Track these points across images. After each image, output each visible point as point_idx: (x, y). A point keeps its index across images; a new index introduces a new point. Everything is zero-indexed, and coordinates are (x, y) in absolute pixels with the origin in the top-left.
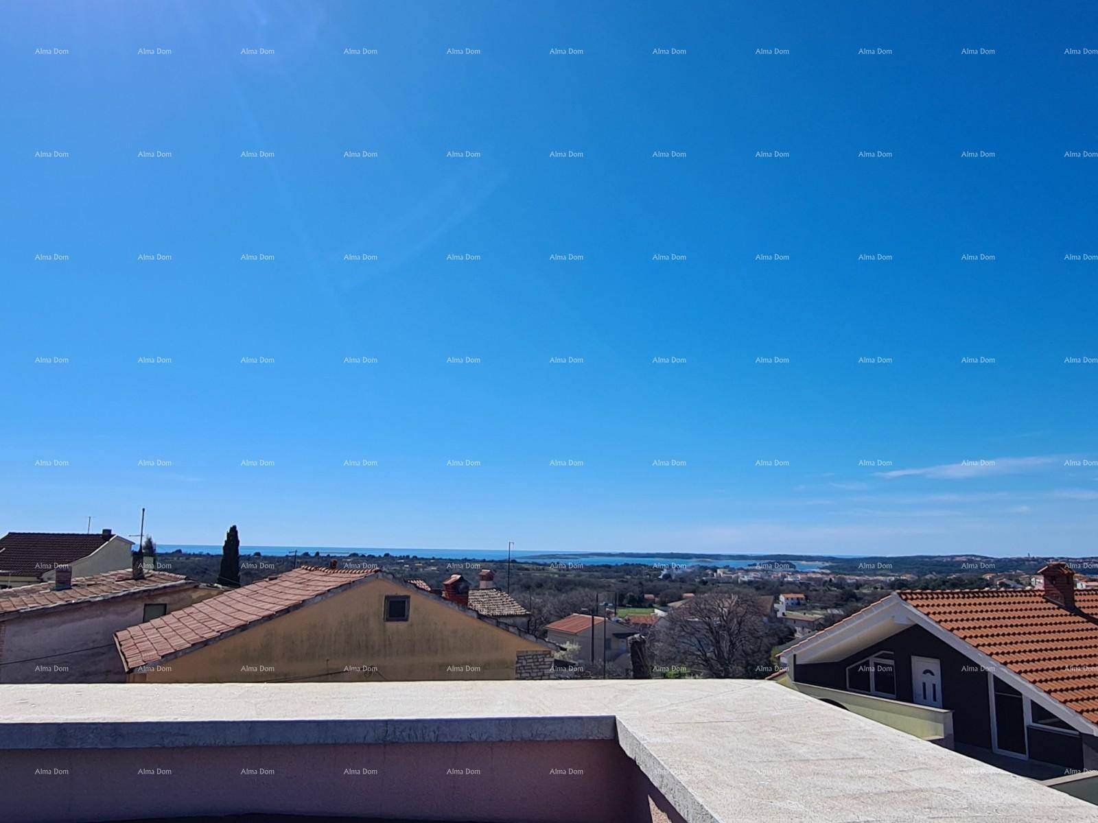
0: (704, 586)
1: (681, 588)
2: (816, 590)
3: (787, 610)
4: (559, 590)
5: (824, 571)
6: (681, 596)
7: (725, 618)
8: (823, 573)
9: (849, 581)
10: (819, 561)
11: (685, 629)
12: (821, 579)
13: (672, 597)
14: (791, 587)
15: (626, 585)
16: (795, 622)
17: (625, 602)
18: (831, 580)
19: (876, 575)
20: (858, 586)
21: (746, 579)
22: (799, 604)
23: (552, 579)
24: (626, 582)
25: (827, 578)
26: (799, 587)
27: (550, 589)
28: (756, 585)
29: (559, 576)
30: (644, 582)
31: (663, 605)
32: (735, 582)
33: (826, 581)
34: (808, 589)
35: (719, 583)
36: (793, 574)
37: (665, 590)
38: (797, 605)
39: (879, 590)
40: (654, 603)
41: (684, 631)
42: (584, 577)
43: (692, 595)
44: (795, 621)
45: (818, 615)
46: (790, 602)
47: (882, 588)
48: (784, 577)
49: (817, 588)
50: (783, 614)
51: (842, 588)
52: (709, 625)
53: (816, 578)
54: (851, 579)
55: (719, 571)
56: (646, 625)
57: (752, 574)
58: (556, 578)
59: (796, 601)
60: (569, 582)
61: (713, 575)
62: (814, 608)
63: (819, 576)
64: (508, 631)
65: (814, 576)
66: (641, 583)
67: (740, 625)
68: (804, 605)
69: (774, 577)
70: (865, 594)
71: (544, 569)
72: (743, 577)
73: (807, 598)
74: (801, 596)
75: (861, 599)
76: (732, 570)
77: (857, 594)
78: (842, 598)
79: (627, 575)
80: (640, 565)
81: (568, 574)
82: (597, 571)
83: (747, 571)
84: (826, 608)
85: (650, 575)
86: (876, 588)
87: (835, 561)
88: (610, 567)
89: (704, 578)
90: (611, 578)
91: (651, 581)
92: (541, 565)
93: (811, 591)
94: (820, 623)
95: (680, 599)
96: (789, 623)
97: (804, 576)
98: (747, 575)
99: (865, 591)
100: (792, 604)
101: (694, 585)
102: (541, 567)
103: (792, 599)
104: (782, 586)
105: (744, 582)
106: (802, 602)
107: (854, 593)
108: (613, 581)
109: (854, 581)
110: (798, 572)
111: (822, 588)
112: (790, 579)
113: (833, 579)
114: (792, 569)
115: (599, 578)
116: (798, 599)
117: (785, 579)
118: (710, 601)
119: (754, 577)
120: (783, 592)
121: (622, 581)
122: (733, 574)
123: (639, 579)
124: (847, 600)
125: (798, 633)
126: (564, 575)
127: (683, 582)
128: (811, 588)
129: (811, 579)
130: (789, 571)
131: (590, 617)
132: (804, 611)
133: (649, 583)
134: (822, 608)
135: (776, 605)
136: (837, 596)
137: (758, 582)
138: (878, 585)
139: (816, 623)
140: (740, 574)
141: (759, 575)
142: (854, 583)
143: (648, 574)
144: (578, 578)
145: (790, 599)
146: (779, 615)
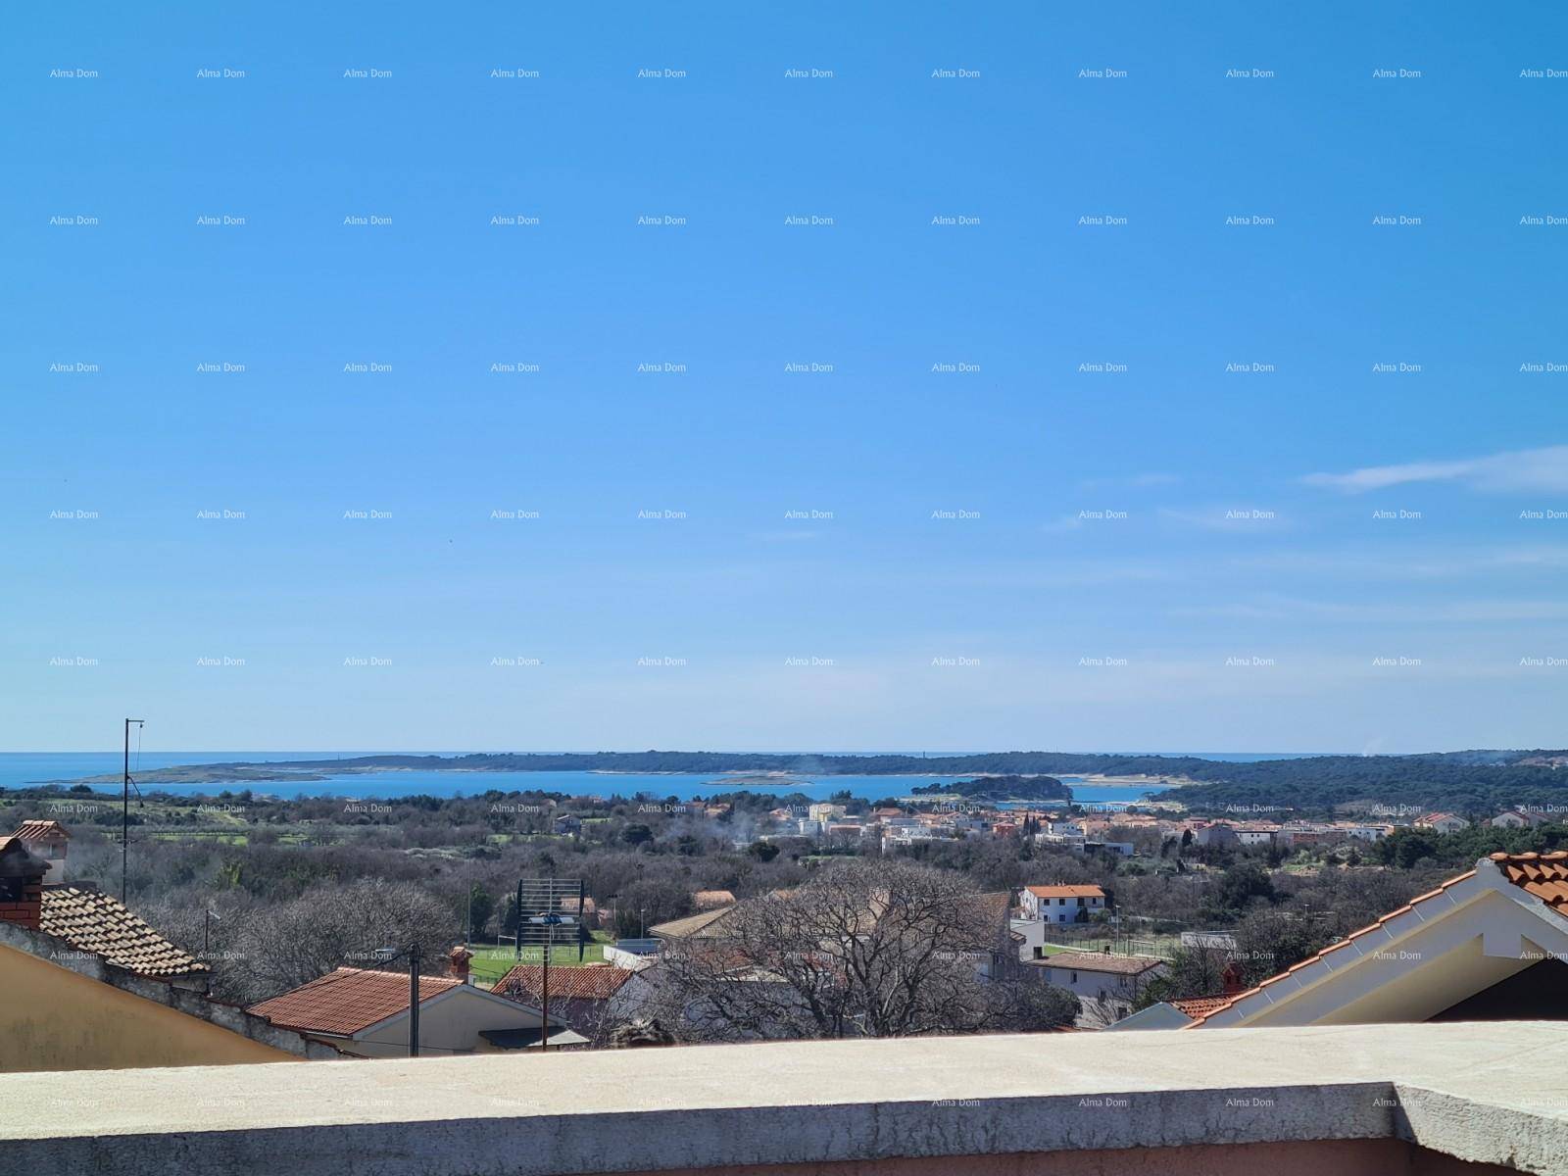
0: (766, 866)
1: (687, 872)
2: (1141, 872)
3: (1047, 939)
4: (257, 890)
5: (1164, 805)
6: (689, 900)
7: (862, 968)
8: (1161, 814)
9: (1246, 839)
10: (1149, 773)
11: (727, 1008)
12: (1155, 832)
13: (655, 908)
14: (1056, 861)
15: (495, 867)
16: (1075, 979)
17: (493, 925)
18: (1188, 835)
19: (1332, 817)
20: (1277, 854)
21: (908, 836)
22: (1082, 917)
23: (227, 851)
24: (495, 857)
25: (1176, 831)
26: (1085, 863)
27: (222, 885)
28: (940, 857)
29: (253, 840)
30: (556, 856)
31: (631, 932)
32: (871, 851)
33: (1172, 841)
34: (1112, 868)
35: (817, 853)
36: (1062, 820)
37: (632, 880)
38: (1077, 921)
39: (1344, 866)
40: (596, 927)
41: (725, 1015)
42: (342, 842)
43: (726, 895)
44: (1075, 974)
45: (1148, 952)
46: (1052, 912)
47: (1354, 861)
48: (1033, 827)
49: (1145, 864)
50: (1038, 950)
51: (1227, 864)
52: (809, 992)
53: (1138, 829)
54: (1253, 832)
55: (813, 810)
56: (591, 1000)
57: (928, 821)
58: (240, 850)
59: (1072, 907)
60: (289, 862)
61: (796, 824)
62: (1133, 929)
63: (1148, 823)
64: (208, 1020)
65: (1132, 823)
66: (547, 859)
67: (912, 989)
68: (1101, 920)
69: (1002, 829)
70: (1299, 883)
71: (192, 818)
72: (900, 832)
73: (1110, 898)
74: (1093, 891)
75: (1286, 896)
76: (857, 807)
77: (1274, 882)
78: (1226, 897)
79: (497, 830)
80: (539, 797)
81: (282, 834)
82: (387, 820)
83: (912, 809)
84: (1174, 929)
85: (577, 829)
86: (1333, 861)
87: (1201, 772)
88: (433, 804)
89: (764, 838)
90: (441, 843)
91: (583, 850)
92: (184, 803)
93: (1123, 875)
94: (1160, 979)
95: (685, 909)
96: (1059, 983)
97: (1100, 824)
98: (910, 824)
99: (1298, 871)
100: (1062, 918)
101: (733, 862)
102: (185, 811)
103: (1062, 901)
104: (1026, 859)
105: (902, 850)
106: (1092, 911)
107: (1267, 879)
108: (446, 853)
109: (1265, 837)
110: (1076, 811)
111: (1155, 864)
112: (1052, 834)
113: (1195, 833)
114: (1062, 803)
115: (395, 844)
116: (1081, 900)
117: (1038, 836)
118: (812, 912)
119: (935, 832)
120: (1032, 879)
121: (480, 854)
122: (863, 822)
123: (537, 844)
124: (1242, 901)
125: (1086, 1014)
126: (271, 838)
127: (690, 853)
128: (1123, 865)
129: (1119, 833)
130: (1052, 809)
131: (407, 977)
132: (1103, 942)
133: (578, 857)
134: (1158, 931)
135: (1014, 924)
136: (1206, 890)
137: (946, 847)
138: (1342, 851)
139: (1148, 977)
140: (885, 820)
141: (949, 822)
142: (1263, 846)
143: (569, 827)
144: (319, 848)
145: (1054, 903)
146: (1026, 955)
